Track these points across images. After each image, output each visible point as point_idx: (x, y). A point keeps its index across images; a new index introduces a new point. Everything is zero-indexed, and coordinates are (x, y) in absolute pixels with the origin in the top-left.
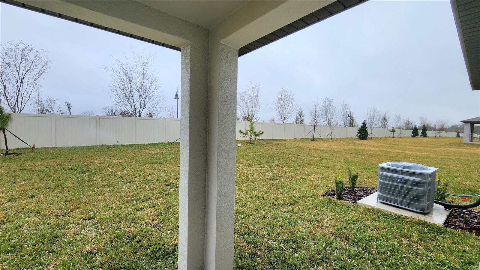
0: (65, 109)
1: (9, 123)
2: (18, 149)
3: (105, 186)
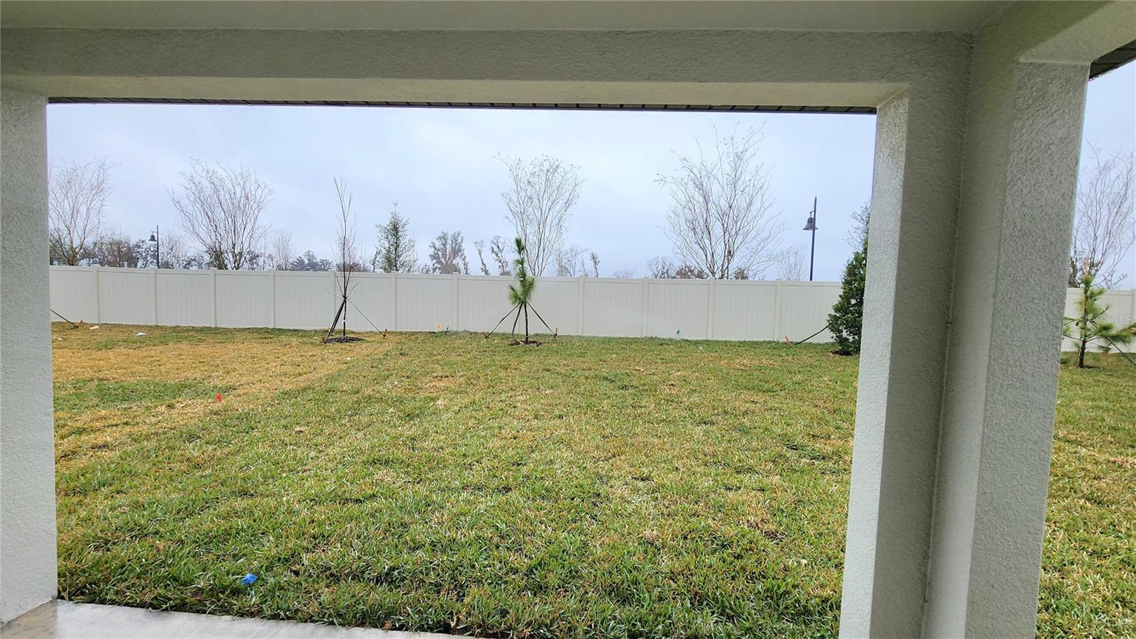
0: (589, 264)
1: (532, 293)
2: (537, 335)
3: (661, 421)
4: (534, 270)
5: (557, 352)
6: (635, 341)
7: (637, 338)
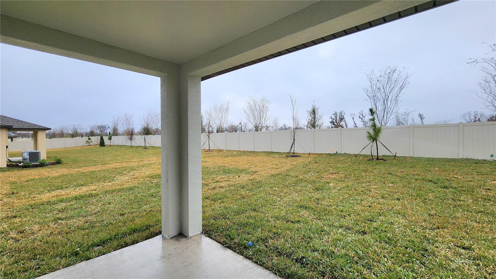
4: (381, 123)
5: (396, 165)
6: (454, 160)
7: (455, 159)
